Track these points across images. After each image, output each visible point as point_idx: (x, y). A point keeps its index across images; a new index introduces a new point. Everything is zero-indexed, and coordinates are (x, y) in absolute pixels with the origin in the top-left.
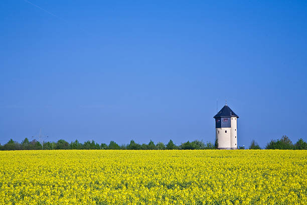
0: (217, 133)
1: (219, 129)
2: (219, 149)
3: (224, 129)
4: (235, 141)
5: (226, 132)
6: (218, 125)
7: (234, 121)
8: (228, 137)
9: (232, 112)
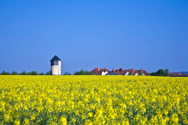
0: (52, 68)
1: (53, 66)
2: (53, 75)
3: (55, 66)
4: (60, 71)
5: (56, 67)
6: (52, 64)
7: (60, 62)
8: (57, 70)
9: (59, 59)
